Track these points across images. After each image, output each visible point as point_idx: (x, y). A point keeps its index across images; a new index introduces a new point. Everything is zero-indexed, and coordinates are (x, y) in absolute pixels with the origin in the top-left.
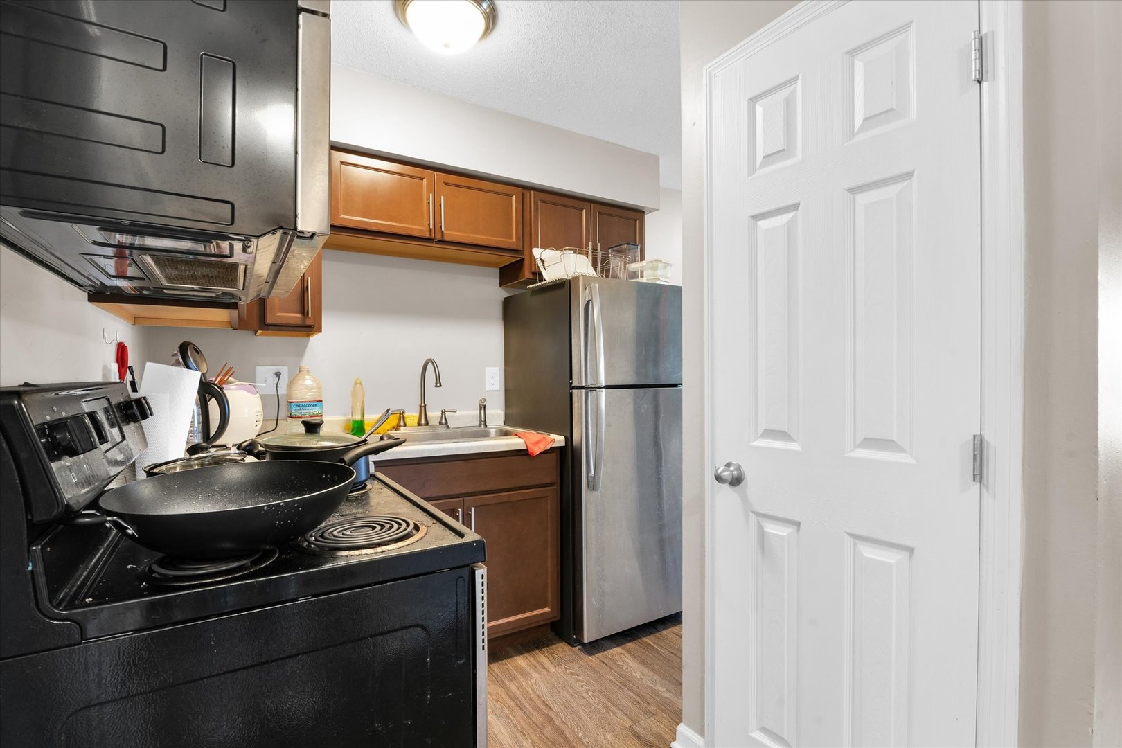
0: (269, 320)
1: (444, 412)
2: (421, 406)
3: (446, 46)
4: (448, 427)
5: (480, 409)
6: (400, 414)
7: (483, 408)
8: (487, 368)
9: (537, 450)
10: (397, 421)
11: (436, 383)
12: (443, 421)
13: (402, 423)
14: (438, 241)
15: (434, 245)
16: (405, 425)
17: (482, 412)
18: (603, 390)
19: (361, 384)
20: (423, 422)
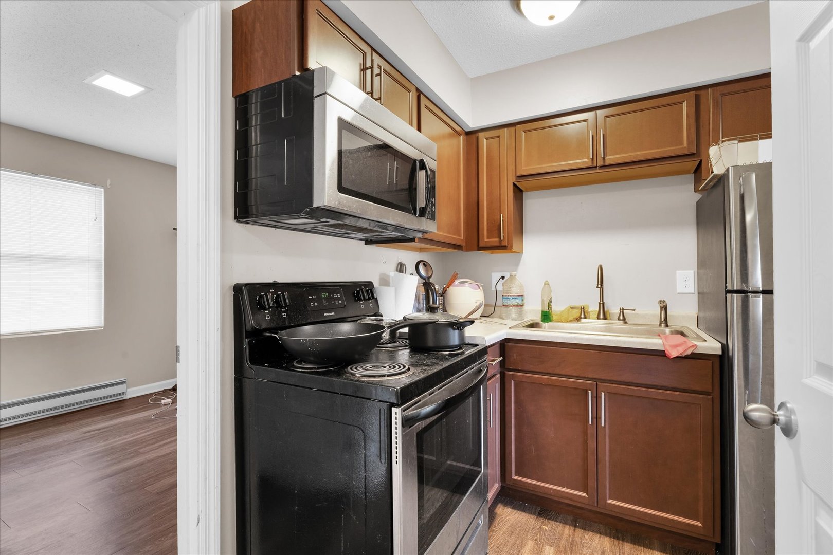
0: (481, 244)
1: (622, 310)
2: (600, 303)
3: (551, 18)
4: (626, 323)
5: (661, 310)
6: (581, 308)
7: (664, 308)
8: (678, 272)
9: (674, 353)
10: (579, 314)
11: (598, 285)
12: (621, 317)
13: (583, 316)
14: (601, 167)
15: (598, 171)
16: (585, 318)
17: (663, 312)
18: (761, 295)
19: (548, 284)
20: (601, 316)
